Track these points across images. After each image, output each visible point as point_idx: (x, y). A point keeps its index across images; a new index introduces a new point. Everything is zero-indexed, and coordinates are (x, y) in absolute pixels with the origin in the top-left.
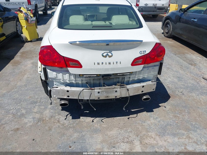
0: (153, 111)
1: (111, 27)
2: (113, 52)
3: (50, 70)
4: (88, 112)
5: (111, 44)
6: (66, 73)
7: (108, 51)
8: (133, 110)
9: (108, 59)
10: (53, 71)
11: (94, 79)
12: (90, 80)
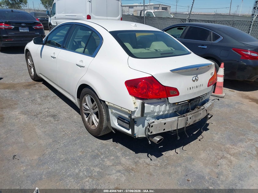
0: (208, 129)
1: (172, 53)
2: (199, 76)
3: (148, 104)
4: (162, 146)
5: (199, 68)
6: (163, 104)
7: (196, 76)
8: (195, 133)
9: (196, 83)
10: (151, 104)
11: (182, 106)
12: (179, 107)
